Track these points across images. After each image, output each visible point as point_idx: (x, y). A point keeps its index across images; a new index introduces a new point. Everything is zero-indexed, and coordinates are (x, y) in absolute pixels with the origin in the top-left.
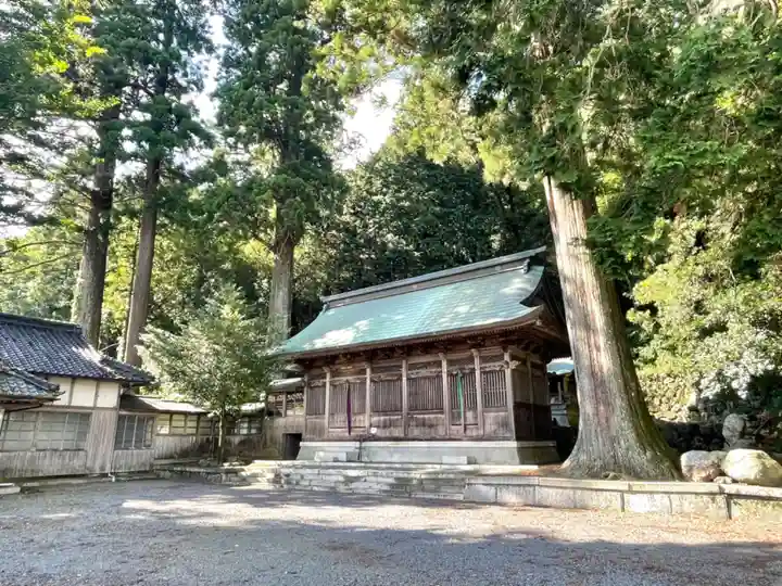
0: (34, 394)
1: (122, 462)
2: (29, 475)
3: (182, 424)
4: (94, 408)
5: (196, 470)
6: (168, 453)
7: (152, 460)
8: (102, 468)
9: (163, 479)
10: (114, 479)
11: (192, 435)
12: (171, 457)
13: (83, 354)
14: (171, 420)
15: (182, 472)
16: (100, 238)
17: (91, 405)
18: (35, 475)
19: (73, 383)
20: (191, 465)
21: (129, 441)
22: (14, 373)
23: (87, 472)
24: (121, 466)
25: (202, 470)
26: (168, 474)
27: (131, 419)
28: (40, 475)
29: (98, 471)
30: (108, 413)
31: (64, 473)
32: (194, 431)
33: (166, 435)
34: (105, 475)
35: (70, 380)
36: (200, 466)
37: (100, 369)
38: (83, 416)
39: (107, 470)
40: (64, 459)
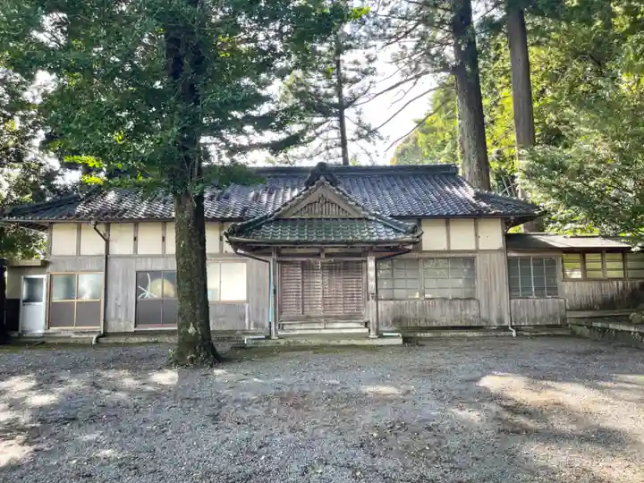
0: (392, 238)
1: (523, 313)
2: (423, 324)
3: (599, 265)
4: (477, 251)
5: (625, 328)
6: (584, 302)
7: (563, 311)
8: (500, 320)
9: (580, 337)
10: (514, 334)
11: (617, 279)
12: (589, 308)
13: (457, 192)
14: (584, 261)
15: (604, 330)
16: (468, 69)
17: (473, 247)
18: (429, 325)
19: (447, 224)
20: (617, 319)
21: (527, 289)
22: (374, 218)
23: (484, 324)
24: (523, 320)
25: (632, 329)
26: (586, 331)
27: (525, 261)
28: (434, 324)
29: (496, 324)
30: (495, 256)
31: (458, 323)
32: (620, 274)
33: (577, 280)
34: (505, 329)
35: (443, 221)
36: (630, 323)
37: (474, 205)
38: (466, 260)
39: (507, 323)
40: (455, 308)
